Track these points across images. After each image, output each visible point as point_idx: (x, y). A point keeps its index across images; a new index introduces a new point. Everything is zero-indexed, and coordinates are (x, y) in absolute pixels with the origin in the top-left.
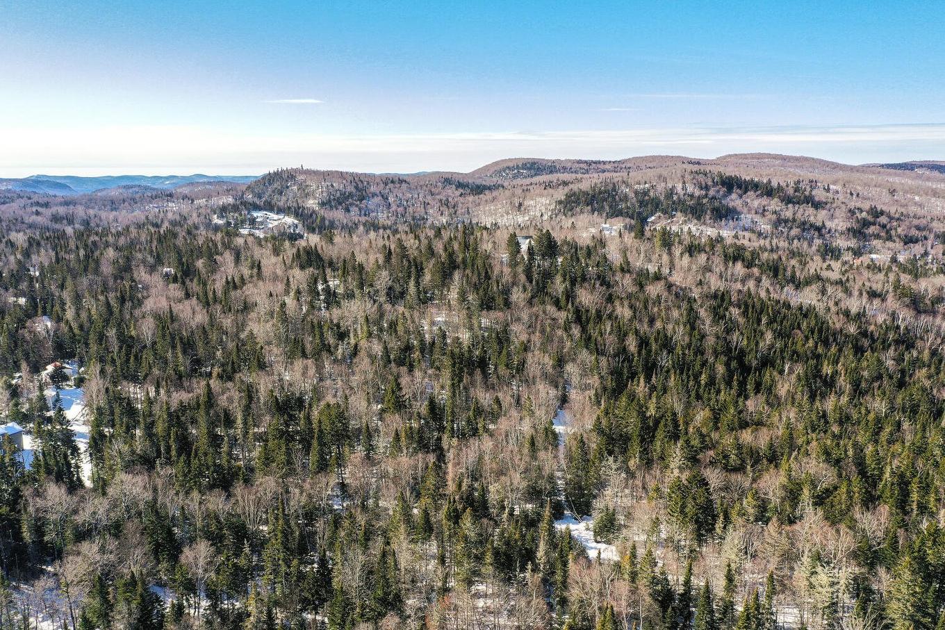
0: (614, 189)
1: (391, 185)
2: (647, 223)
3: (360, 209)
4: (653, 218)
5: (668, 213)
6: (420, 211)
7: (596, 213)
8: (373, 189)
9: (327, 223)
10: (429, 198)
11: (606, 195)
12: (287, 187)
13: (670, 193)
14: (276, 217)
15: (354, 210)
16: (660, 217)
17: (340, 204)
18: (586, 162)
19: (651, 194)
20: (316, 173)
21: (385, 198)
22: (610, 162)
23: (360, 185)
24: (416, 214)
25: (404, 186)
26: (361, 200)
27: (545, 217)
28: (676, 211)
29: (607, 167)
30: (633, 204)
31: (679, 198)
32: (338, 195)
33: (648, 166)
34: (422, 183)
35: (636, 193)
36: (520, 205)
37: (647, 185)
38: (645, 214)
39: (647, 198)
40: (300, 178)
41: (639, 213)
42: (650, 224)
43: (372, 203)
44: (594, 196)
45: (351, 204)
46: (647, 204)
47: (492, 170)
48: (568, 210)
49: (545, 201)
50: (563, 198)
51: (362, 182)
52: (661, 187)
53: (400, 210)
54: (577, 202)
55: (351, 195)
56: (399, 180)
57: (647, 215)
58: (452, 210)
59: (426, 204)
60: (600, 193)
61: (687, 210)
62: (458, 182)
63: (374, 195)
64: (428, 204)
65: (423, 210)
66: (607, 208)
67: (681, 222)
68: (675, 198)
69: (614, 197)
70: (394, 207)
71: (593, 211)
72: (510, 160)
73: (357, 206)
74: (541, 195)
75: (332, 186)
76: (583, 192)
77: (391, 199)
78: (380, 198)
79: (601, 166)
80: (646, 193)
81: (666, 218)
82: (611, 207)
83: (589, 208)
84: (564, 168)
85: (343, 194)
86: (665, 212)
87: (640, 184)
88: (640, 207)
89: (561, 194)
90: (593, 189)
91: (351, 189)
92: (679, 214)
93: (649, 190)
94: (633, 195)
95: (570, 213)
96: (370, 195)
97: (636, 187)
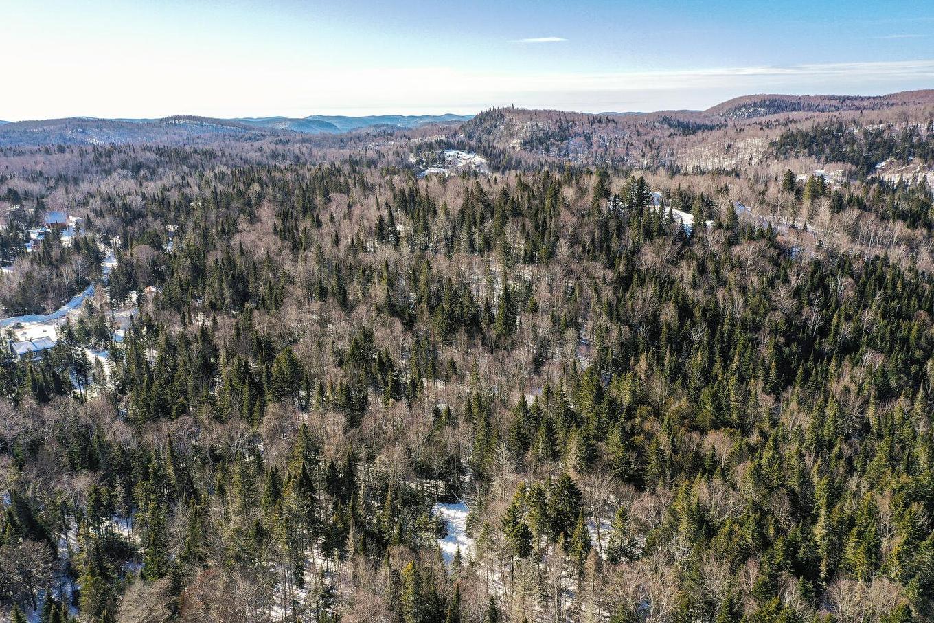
0: (840, 130)
1: (596, 125)
2: (876, 169)
3: (560, 150)
4: (884, 164)
5: (903, 159)
6: (621, 152)
7: (814, 156)
8: (578, 128)
9: (513, 163)
10: (635, 138)
11: (828, 137)
12: (496, 127)
13: (909, 135)
14: (468, 156)
15: (554, 150)
16: (892, 163)
17: (541, 144)
18: (840, 98)
19: (886, 135)
20: (524, 112)
21: (588, 138)
22: (869, 98)
23: (565, 125)
24: (616, 156)
25: (611, 125)
26: (562, 141)
27: (755, 160)
28: (914, 155)
29: (865, 103)
30: (860, 147)
31: (919, 140)
32: (541, 135)
33: (917, 102)
34: (631, 123)
35: (866, 134)
36: (730, 146)
37: (882, 126)
38: (873, 159)
39: (878, 140)
40: (508, 117)
41: (866, 158)
42: (878, 171)
43: (574, 143)
44: (814, 138)
45: (552, 144)
46: (878, 147)
47: (726, 108)
48: (781, 154)
49: (758, 142)
50: (778, 139)
51: (567, 121)
52: (899, 128)
53: (601, 151)
54: (794, 145)
55: (553, 135)
56: (607, 119)
57: (876, 161)
58: (655, 152)
59: (629, 145)
60: (822, 133)
61: (928, 154)
62: (678, 121)
63: (577, 135)
64: (632, 145)
65: (625, 151)
66: (828, 151)
67: (918, 169)
68: (915, 139)
69: (838, 138)
70: (595, 147)
71: (810, 155)
72: (750, 97)
73: (557, 146)
74: (754, 136)
75: (537, 125)
76: (802, 133)
77: (595, 139)
78: (583, 138)
79: (857, 103)
80: (879, 134)
81: (899, 164)
82: (832, 150)
83: (806, 151)
84: (810, 105)
85: (546, 134)
86: (899, 157)
87: (873, 124)
88: (869, 150)
89: (776, 135)
90: (815, 129)
91: (555, 128)
92: (917, 160)
93: (883, 131)
94: (862, 137)
95: (782, 157)
96: (573, 135)
97: (870, 128)
